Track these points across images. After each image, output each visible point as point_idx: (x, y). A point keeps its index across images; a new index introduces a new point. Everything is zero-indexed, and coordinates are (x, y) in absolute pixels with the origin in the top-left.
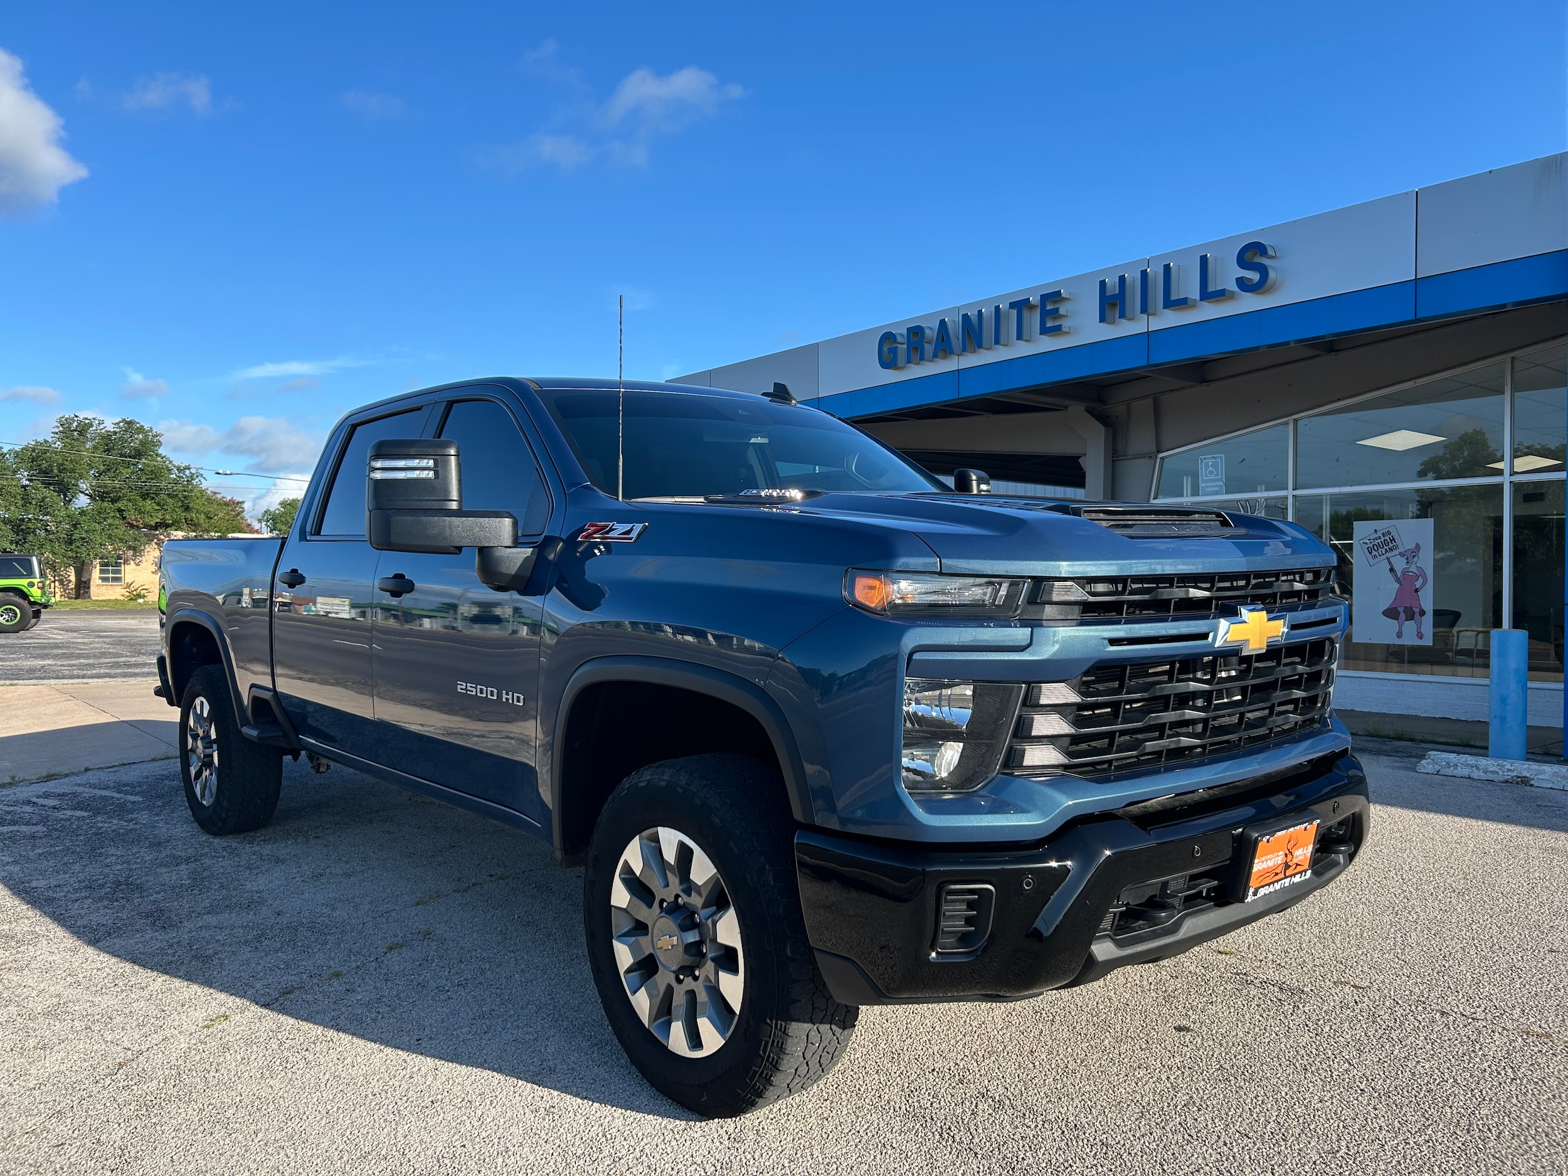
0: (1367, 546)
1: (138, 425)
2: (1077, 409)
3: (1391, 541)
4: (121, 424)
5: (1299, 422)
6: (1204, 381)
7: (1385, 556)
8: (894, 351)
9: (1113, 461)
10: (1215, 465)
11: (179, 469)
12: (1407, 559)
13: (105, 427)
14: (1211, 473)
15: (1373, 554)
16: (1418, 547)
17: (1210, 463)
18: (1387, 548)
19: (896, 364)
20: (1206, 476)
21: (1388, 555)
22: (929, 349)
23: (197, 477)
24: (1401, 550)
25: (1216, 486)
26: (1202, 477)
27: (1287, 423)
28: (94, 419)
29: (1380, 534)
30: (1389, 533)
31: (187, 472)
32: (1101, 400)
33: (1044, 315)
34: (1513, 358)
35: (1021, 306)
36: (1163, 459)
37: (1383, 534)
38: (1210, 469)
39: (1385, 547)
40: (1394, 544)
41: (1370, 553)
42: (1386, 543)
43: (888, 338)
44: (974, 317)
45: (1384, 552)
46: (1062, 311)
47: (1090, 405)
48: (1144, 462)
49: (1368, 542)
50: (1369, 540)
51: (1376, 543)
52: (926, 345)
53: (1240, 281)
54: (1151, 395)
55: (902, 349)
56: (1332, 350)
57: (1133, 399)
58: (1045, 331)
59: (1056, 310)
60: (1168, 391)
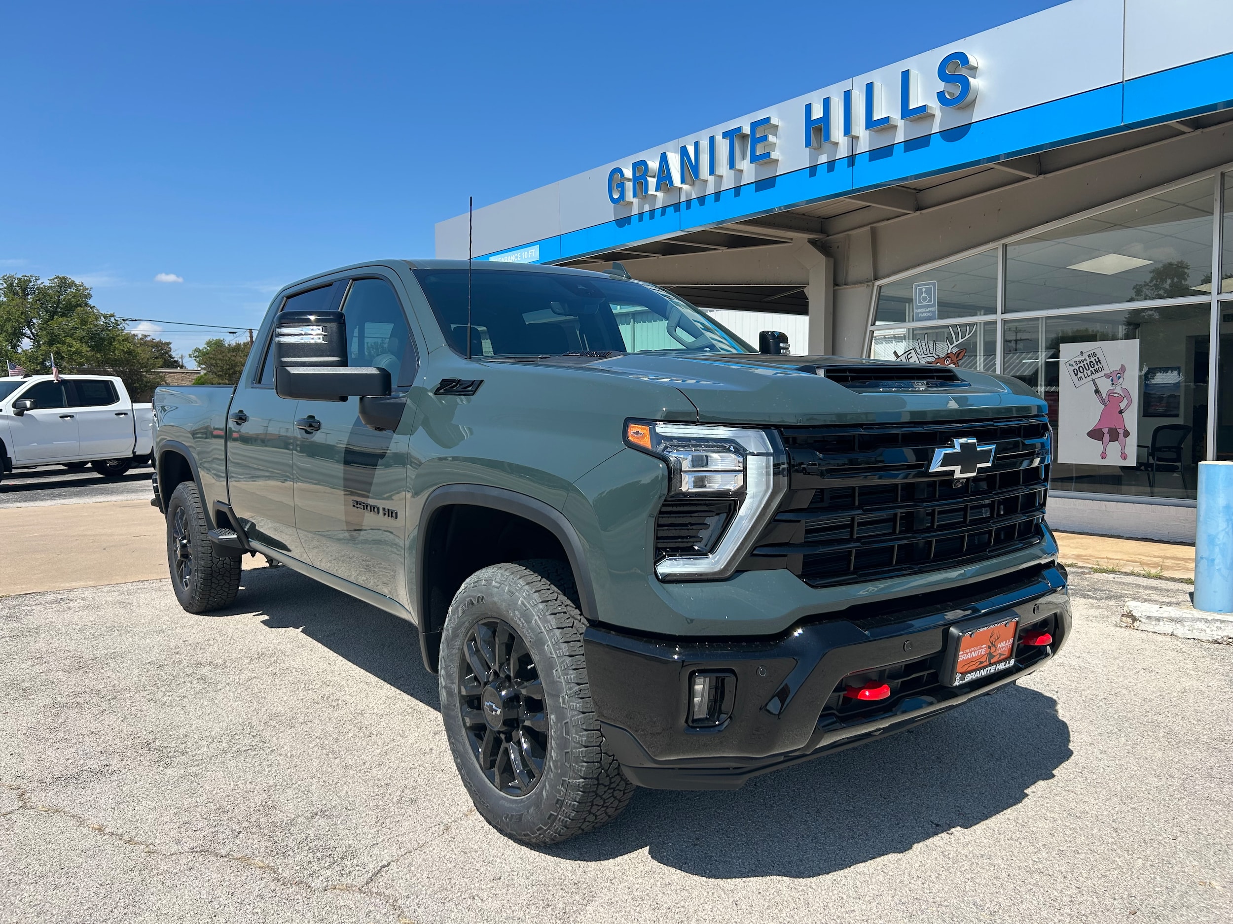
0: (1073, 368)
1: (70, 281)
2: (801, 239)
3: (1097, 362)
5: (1008, 246)
6: (919, 208)
7: (1090, 378)
8: (621, 187)
9: (834, 291)
10: (928, 292)
11: (105, 316)
12: (1112, 380)
13: (41, 283)
14: (925, 299)
15: (1079, 376)
17: (924, 290)
18: (1092, 369)
19: (623, 199)
20: (920, 302)
21: (1094, 376)
22: (652, 182)
23: (121, 322)
24: (1107, 371)
25: (929, 312)
26: (916, 302)
27: (996, 248)
28: (31, 276)
29: (1085, 356)
30: (1095, 354)
32: (824, 231)
33: (755, 142)
34: (1223, 175)
35: (733, 135)
36: (880, 287)
37: (1089, 356)
38: (924, 295)
39: (1091, 369)
40: (1100, 365)
41: (1076, 375)
42: (1091, 365)
43: (616, 174)
44: (691, 150)
45: (1089, 374)
46: (771, 138)
47: (812, 236)
48: (861, 290)
49: (1074, 364)
50: (1075, 362)
51: (1082, 365)
52: (649, 179)
53: (941, 95)
54: (867, 225)
55: (629, 186)
56: (1040, 172)
57: (853, 229)
58: (755, 159)
59: (765, 138)
60: (884, 219)
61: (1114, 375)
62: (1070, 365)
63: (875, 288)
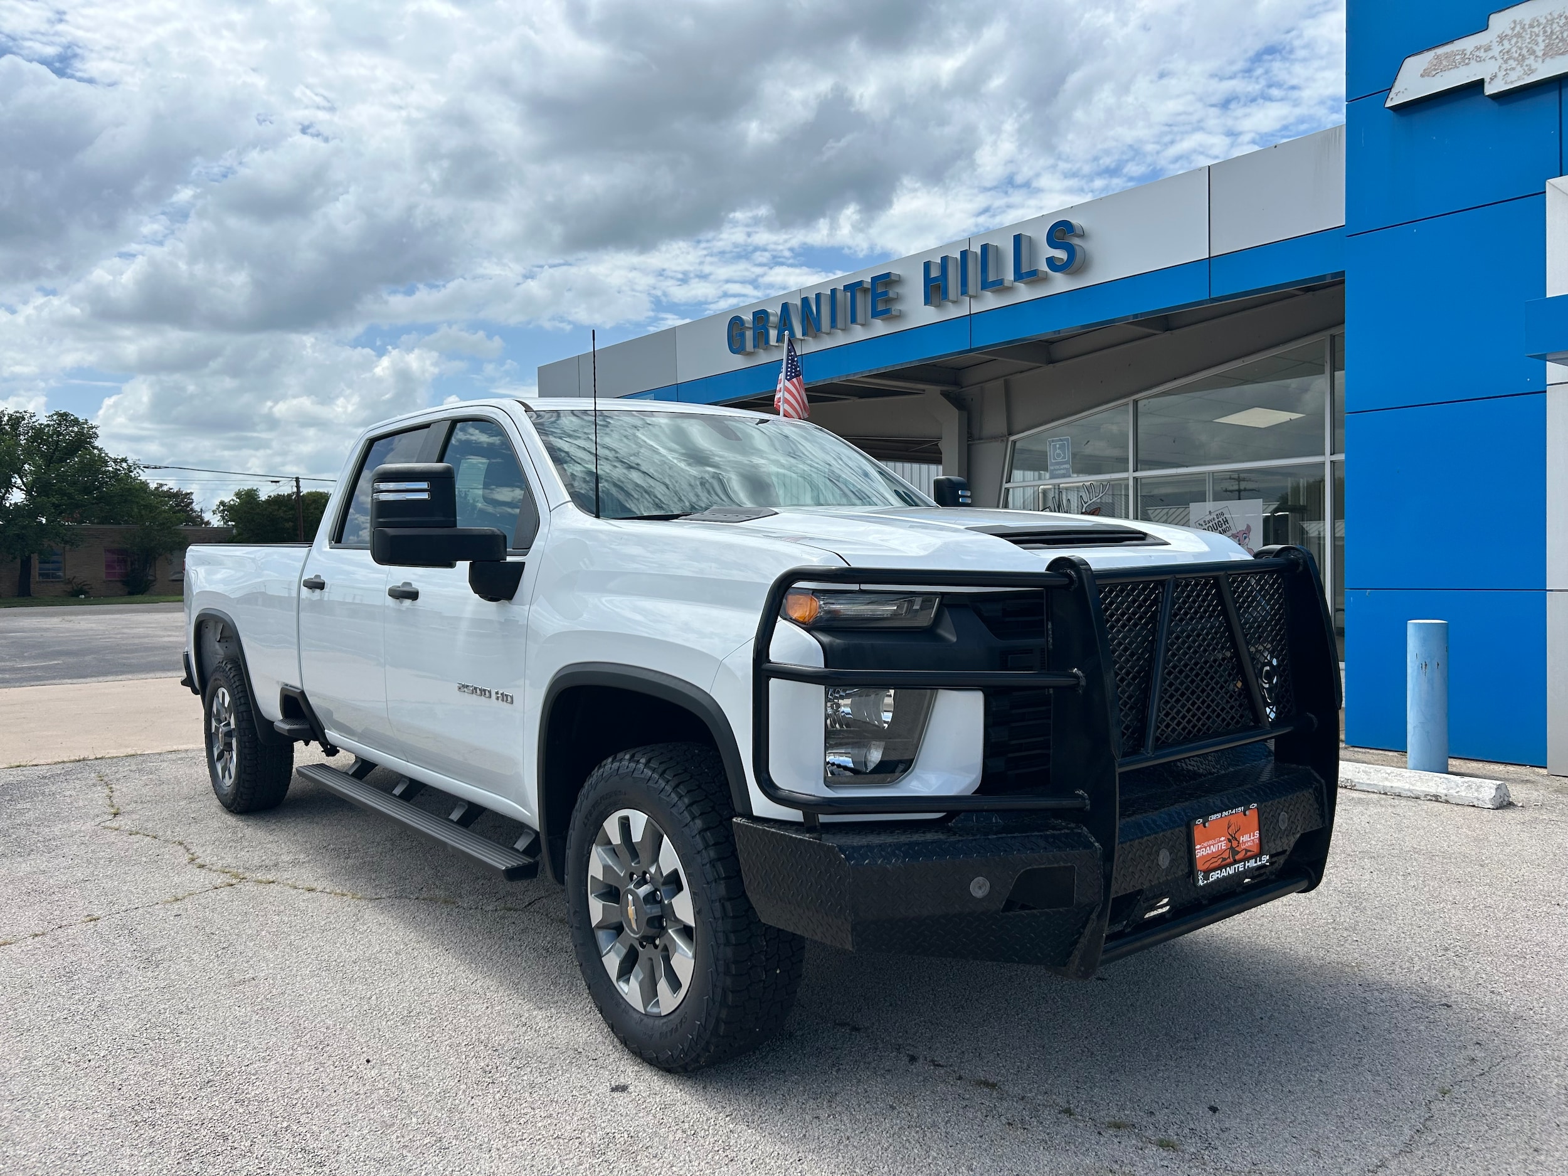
0: (1203, 527)
1: (72, 418)
2: (933, 390)
3: (1224, 522)
4: (55, 417)
5: (1138, 403)
6: (1052, 362)
8: (741, 336)
9: (969, 446)
10: (1062, 447)
11: (115, 461)
12: (1239, 541)
13: (37, 420)
14: (1058, 455)
16: (1249, 528)
17: (1058, 446)
18: (1220, 529)
19: (743, 349)
20: (1054, 459)
22: (773, 332)
23: (135, 469)
24: (1234, 531)
25: (1063, 469)
26: (1050, 458)
27: (1127, 404)
28: (25, 412)
30: (1222, 514)
31: (124, 465)
32: (957, 383)
33: (876, 297)
34: (1332, 336)
35: (853, 288)
36: (1014, 442)
37: (1217, 516)
38: (1058, 451)
40: (1227, 525)
42: (1219, 524)
43: (736, 324)
44: (812, 301)
46: (892, 294)
47: (944, 388)
48: (996, 445)
49: (1204, 524)
50: (1204, 521)
51: (1210, 524)
52: (770, 329)
53: (1051, 261)
54: (1002, 377)
55: (749, 334)
56: (1168, 329)
57: (986, 381)
58: (875, 314)
59: (886, 293)
60: (1017, 373)
61: (1240, 535)
62: (1199, 524)
63: (1010, 443)
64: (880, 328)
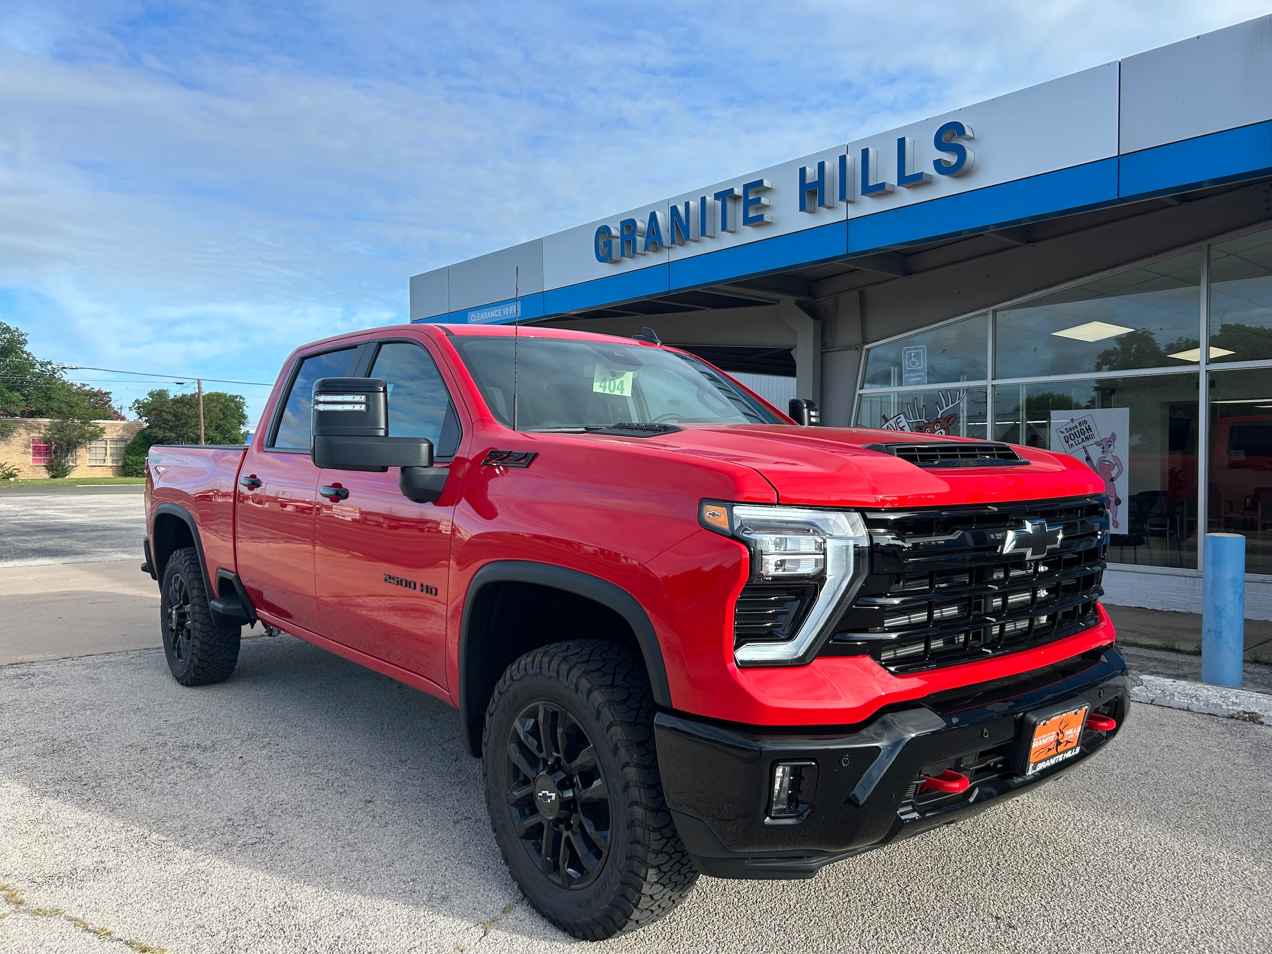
0: (1064, 435)
2: (788, 302)
3: (1087, 430)
5: (998, 313)
6: (908, 273)
7: (1081, 446)
8: (608, 245)
9: (822, 353)
10: (917, 356)
11: (41, 364)
12: (1103, 448)
14: (914, 363)
15: (1069, 443)
16: (1114, 436)
17: (913, 354)
18: (1083, 437)
19: (610, 257)
20: (910, 366)
21: (1085, 444)
22: (640, 240)
24: (1098, 439)
25: (919, 376)
26: (906, 367)
27: (986, 314)
29: (1076, 423)
30: (1085, 422)
32: (811, 294)
33: (748, 204)
34: (1209, 246)
35: (726, 196)
36: (868, 350)
37: (1080, 423)
38: (913, 359)
39: (1082, 436)
40: (1091, 433)
41: (1067, 442)
42: (1082, 432)
43: (603, 232)
44: (681, 209)
45: (1080, 441)
46: (764, 200)
47: (800, 298)
48: (850, 354)
49: (1065, 431)
50: (1066, 429)
51: (1073, 432)
52: (638, 238)
53: (938, 164)
54: (856, 289)
55: (616, 243)
56: (1029, 240)
57: (840, 293)
58: (747, 221)
59: (758, 200)
60: (872, 284)
61: (1104, 443)
62: (1061, 432)
64: (751, 235)
